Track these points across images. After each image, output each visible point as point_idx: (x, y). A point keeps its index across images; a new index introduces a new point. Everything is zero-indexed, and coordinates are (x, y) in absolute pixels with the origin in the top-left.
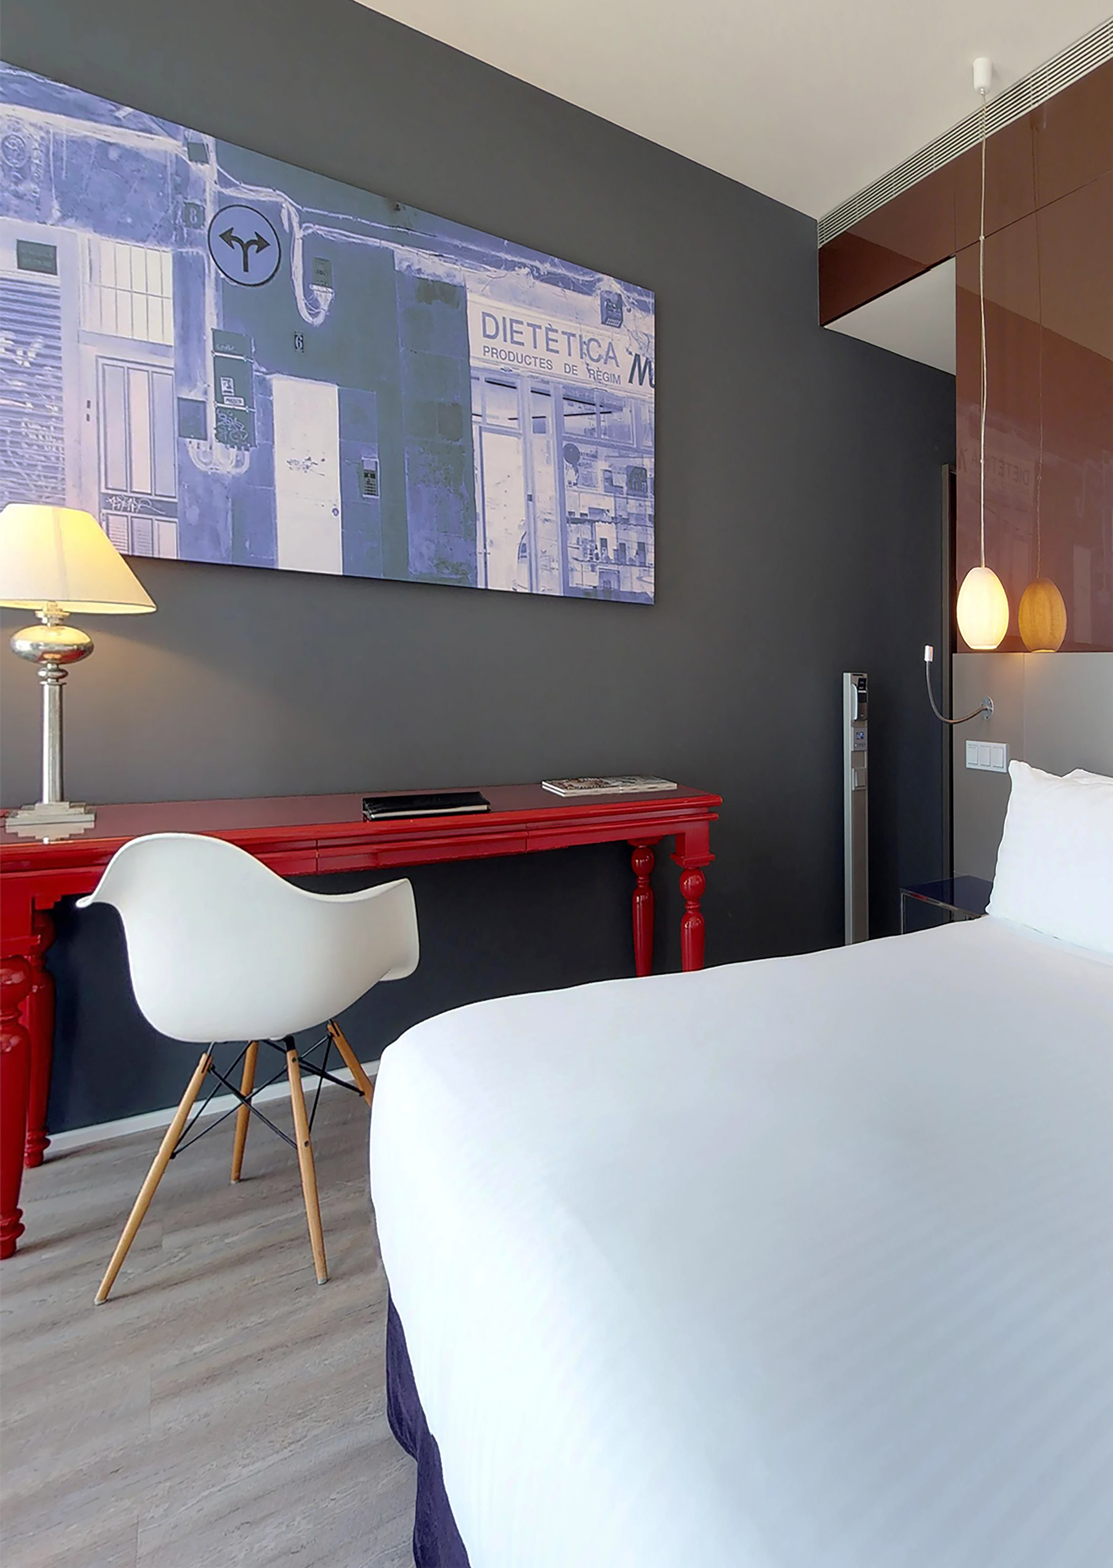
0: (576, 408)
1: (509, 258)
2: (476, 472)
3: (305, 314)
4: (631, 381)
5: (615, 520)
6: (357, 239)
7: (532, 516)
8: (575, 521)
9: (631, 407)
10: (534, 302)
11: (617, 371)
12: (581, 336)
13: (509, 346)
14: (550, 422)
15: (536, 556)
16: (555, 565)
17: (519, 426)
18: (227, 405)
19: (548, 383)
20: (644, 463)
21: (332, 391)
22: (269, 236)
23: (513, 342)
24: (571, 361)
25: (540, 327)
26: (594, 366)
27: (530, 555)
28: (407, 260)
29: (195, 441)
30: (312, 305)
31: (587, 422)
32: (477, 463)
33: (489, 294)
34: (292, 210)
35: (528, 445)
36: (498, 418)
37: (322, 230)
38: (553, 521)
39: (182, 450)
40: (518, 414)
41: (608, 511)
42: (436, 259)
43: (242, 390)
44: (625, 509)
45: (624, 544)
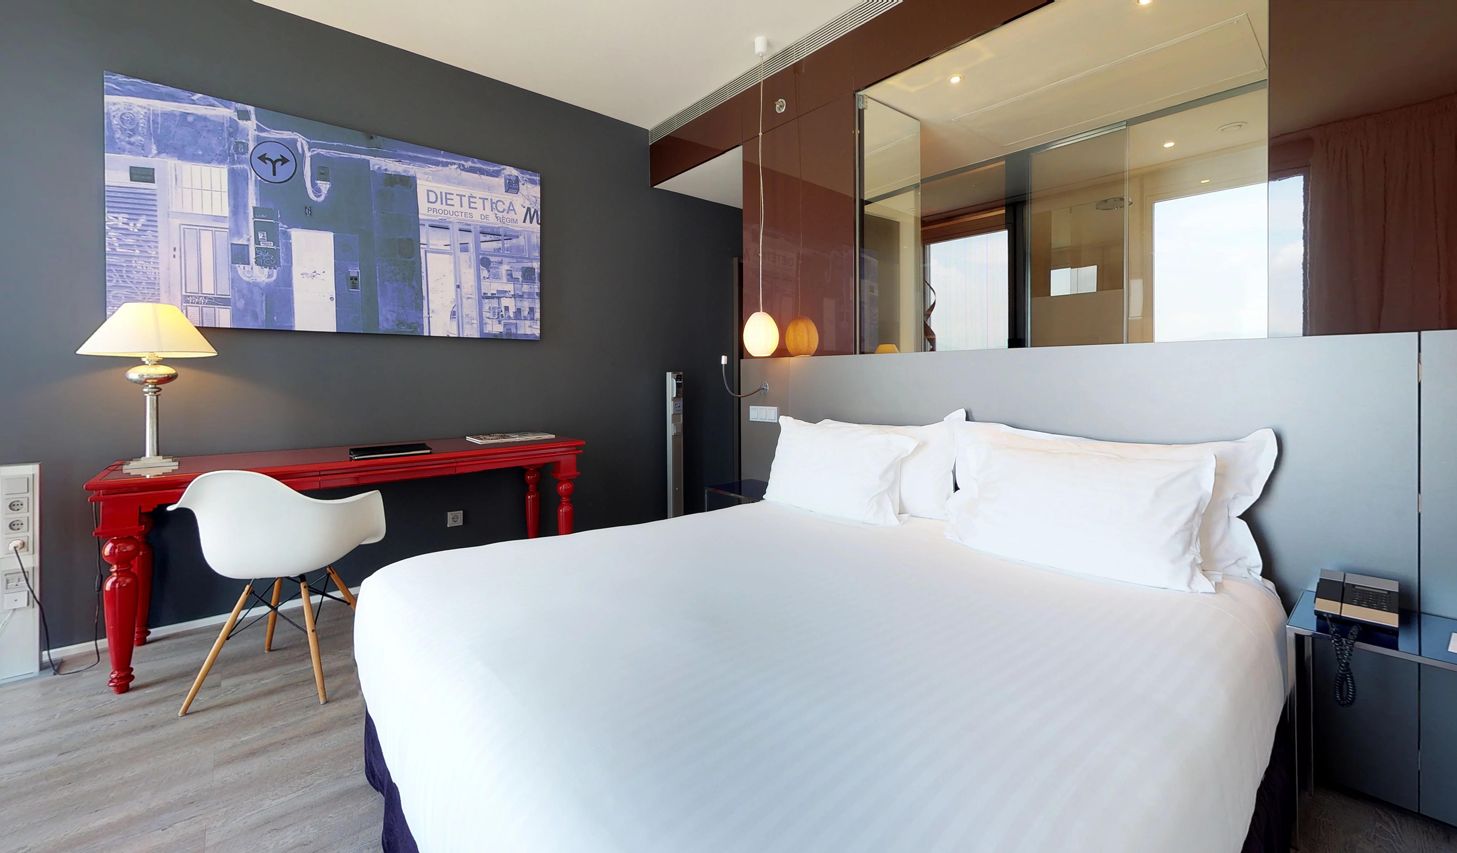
0: (488, 238)
1: (445, 160)
2: (423, 274)
3: (312, 196)
4: (524, 222)
5: (514, 296)
6: (346, 155)
7: (459, 296)
8: (488, 298)
9: (525, 236)
10: (461, 183)
11: (515, 217)
12: (491, 200)
13: (444, 207)
14: (471, 247)
15: (462, 317)
16: (475, 322)
17: (451, 249)
18: (262, 245)
19: (470, 225)
20: (533, 265)
21: (330, 235)
22: (288, 156)
23: (447, 204)
24: (485, 213)
25: (465, 196)
26: (500, 215)
27: (458, 317)
28: (378, 164)
29: (242, 266)
30: (317, 191)
31: (495, 245)
32: (423, 269)
33: (431, 180)
34: (304, 142)
35: (457, 259)
36: (437, 245)
37: (323, 152)
38: (473, 298)
39: (234, 271)
40: (451, 242)
41: (509, 291)
42: (397, 163)
43: (273, 236)
44: (520, 290)
45: (520, 309)
